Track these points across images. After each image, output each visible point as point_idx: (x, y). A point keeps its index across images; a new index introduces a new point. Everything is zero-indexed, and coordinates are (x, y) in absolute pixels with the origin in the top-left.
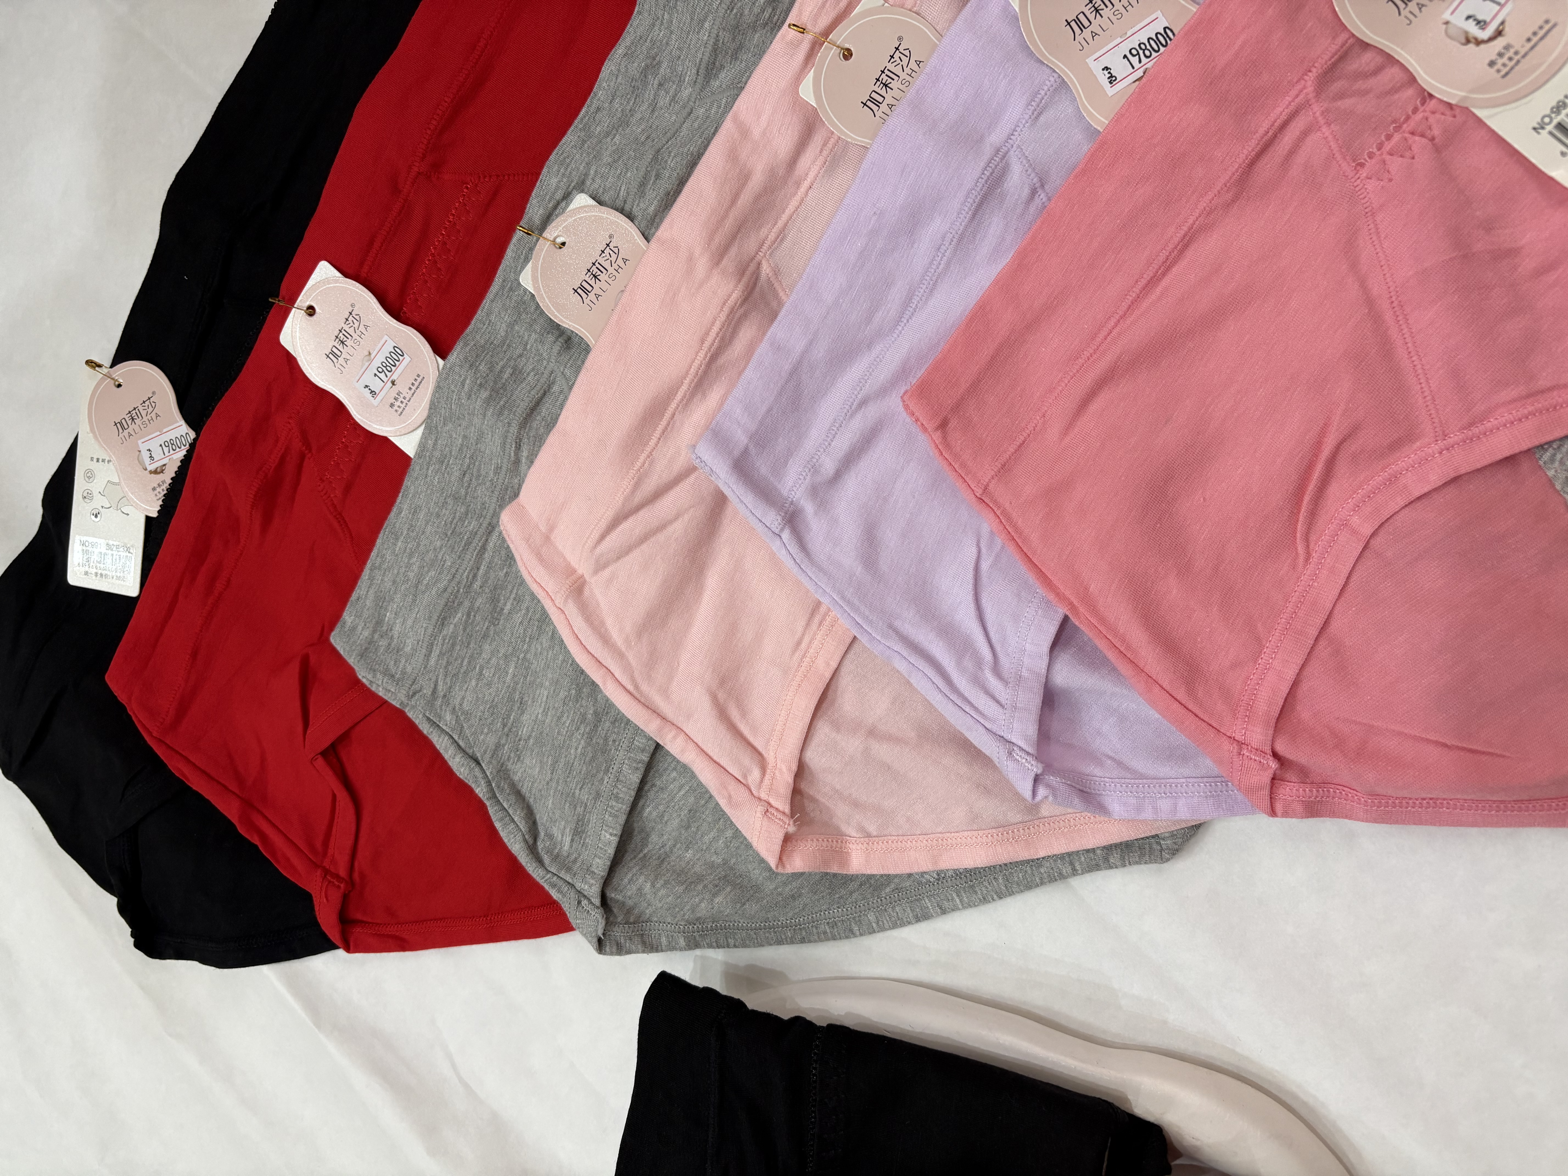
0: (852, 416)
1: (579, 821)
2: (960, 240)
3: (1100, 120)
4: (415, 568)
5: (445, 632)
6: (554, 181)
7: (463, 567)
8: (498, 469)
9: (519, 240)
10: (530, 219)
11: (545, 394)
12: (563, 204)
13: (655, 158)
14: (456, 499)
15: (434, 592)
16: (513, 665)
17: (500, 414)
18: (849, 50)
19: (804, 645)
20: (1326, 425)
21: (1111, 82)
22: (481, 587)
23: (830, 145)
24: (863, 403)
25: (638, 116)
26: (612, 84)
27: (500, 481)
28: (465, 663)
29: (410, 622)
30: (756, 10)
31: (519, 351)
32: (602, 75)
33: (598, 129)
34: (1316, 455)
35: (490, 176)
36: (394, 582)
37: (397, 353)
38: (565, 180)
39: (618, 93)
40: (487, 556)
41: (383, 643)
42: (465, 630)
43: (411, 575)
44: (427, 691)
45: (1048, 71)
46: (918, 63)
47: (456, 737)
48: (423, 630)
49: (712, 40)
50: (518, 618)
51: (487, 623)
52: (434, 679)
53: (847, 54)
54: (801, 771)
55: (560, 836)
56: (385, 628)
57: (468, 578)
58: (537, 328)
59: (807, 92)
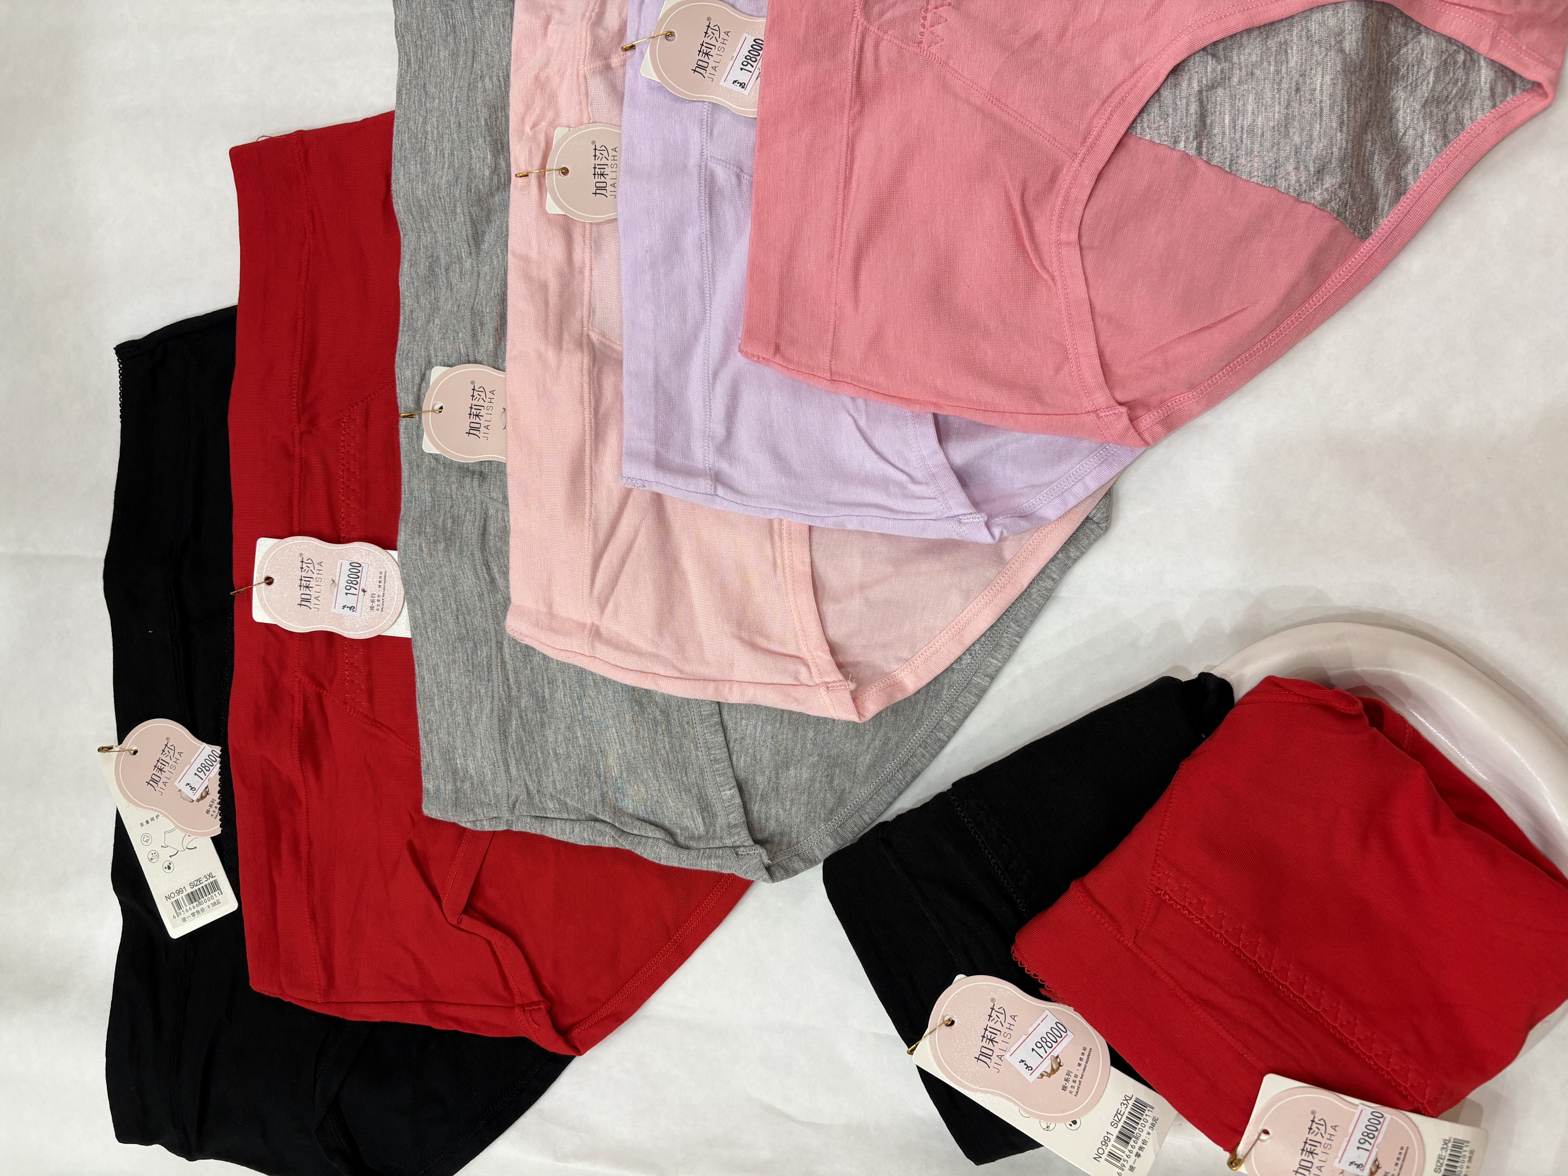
0: (713, 389)
1: (699, 800)
2: (711, 236)
3: (752, 111)
4: (459, 712)
5: (510, 742)
6: (408, 373)
7: (496, 684)
8: (481, 596)
9: (406, 428)
10: (406, 407)
11: (485, 520)
12: (424, 384)
13: (473, 313)
14: (461, 639)
15: (484, 719)
16: (578, 728)
17: (461, 551)
18: (564, 168)
19: (779, 561)
20: (1007, 193)
21: (743, 87)
22: (518, 691)
23: (588, 235)
24: (715, 375)
25: (443, 299)
26: (412, 290)
27: (487, 604)
28: (540, 755)
29: (479, 754)
30: (487, 182)
31: (449, 504)
32: (402, 288)
33: (419, 323)
34: (1013, 214)
35: (357, 404)
36: (449, 733)
37: (356, 569)
38: (416, 368)
39: (419, 294)
40: (509, 667)
41: (467, 786)
42: (524, 730)
43: (459, 719)
44: (523, 797)
45: (700, 104)
46: (614, 150)
47: (565, 816)
48: (492, 751)
49: (468, 217)
50: (560, 695)
51: (538, 714)
52: (523, 783)
53: (565, 171)
54: (833, 649)
55: (692, 822)
56: (461, 774)
57: (504, 691)
58: (453, 479)
59: (552, 208)
